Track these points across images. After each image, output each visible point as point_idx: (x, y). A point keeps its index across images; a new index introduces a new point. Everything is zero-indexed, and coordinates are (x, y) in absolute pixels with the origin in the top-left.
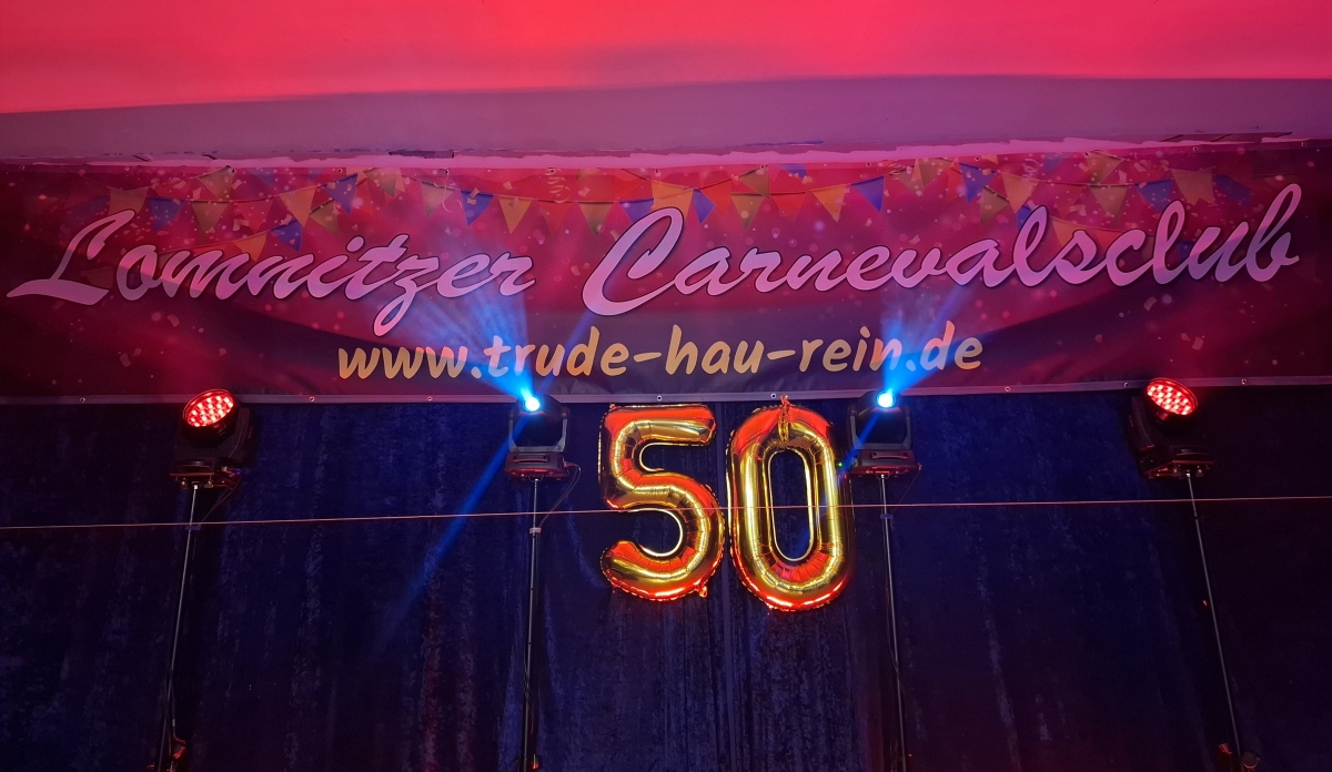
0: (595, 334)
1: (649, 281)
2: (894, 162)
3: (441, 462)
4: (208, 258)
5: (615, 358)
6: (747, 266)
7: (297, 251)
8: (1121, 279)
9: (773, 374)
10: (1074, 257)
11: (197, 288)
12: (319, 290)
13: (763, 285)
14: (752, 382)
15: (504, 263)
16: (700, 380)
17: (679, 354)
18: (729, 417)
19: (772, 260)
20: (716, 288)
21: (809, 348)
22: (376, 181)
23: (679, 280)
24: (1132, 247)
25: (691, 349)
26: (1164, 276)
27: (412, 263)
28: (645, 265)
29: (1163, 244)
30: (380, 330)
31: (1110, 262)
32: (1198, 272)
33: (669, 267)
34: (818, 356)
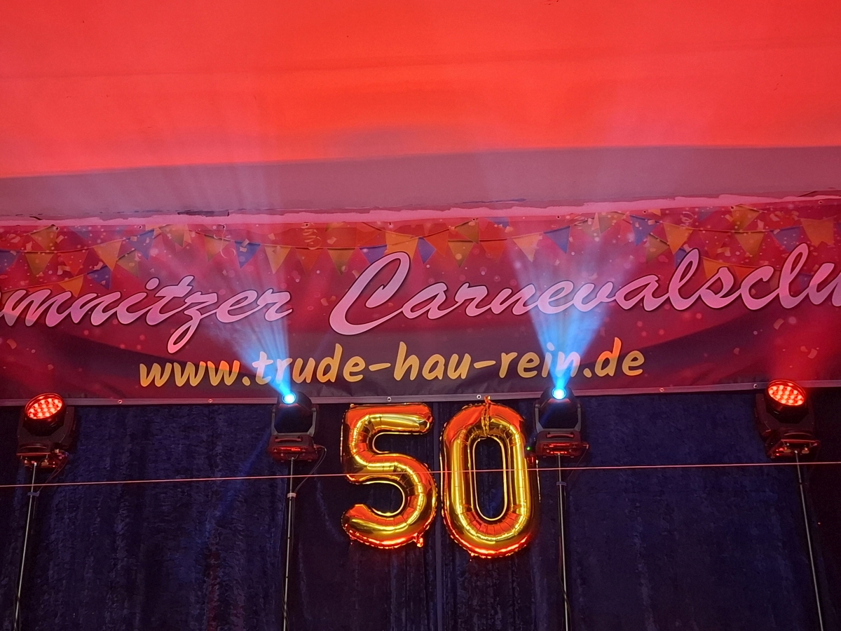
0: (339, 349)
1: (382, 310)
2: (579, 215)
3: (219, 449)
4: (39, 296)
5: (354, 369)
6: (460, 297)
7: (107, 290)
8: (753, 304)
9: (477, 380)
10: (716, 288)
11: (31, 319)
12: (126, 318)
13: (472, 311)
14: (462, 385)
15: (269, 297)
16: (421, 385)
17: (405, 364)
18: (443, 413)
19: (480, 292)
20: (435, 314)
21: (506, 359)
22: (169, 235)
23: (406, 310)
24: (762, 279)
25: (414, 361)
26: (788, 302)
27: (198, 297)
28: (380, 297)
29: (787, 277)
30: (172, 348)
31: (744, 291)
32: (817, 299)
33: (399, 298)
34: (513, 365)
